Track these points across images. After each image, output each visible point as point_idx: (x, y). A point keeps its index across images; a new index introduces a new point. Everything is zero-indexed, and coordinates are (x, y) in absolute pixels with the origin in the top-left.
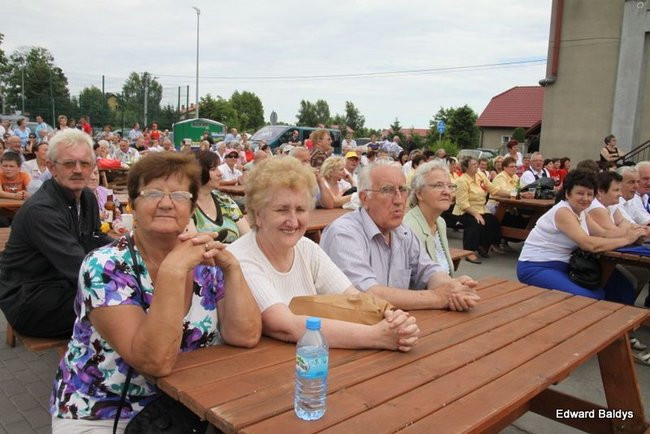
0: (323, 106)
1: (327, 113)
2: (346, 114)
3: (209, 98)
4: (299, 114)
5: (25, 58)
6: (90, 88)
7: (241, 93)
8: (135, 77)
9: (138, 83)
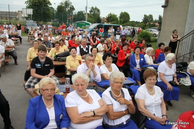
0: (151, 16)
1: (152, 19)
2: (158, 19)
3: (111, 14)
4: (143, 19)
5: (64, 3)
6: (80, 11)
7: (123, 12)
8: (93, 8)
9: (93, 9)
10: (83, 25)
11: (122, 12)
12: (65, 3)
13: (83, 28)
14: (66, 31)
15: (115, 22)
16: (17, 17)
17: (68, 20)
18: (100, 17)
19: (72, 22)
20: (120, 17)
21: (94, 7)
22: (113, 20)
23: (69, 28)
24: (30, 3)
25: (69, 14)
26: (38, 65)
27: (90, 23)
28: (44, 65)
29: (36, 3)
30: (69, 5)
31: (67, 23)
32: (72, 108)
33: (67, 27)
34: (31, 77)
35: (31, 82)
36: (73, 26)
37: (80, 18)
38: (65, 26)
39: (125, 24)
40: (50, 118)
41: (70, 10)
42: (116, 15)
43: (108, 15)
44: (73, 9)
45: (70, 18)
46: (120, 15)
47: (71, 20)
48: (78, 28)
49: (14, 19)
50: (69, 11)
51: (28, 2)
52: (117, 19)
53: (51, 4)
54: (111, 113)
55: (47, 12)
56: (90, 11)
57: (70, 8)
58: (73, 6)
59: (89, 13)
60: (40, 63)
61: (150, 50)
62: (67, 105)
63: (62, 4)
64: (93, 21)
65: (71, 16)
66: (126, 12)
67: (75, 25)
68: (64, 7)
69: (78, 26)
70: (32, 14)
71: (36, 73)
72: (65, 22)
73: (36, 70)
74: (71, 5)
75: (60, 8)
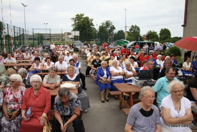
3: (150, 31)
6: (120, 30)
8: (132, 26)
9: (133, 28)
10: (122, 43)
11: (162, 29)
12: (106, 23)
13: (122, 46)
14: (108, 48)
15: (155, 39)
16: (63, 38)
17: (108, 39)
18: (139, 35)
19: (112, 41)
20: (160, 34)
21: (134, 25)
22: (153, 37)
23: (110, 46)
24: (75, 26)
25: (110, 34)
26: (95, 63)
27: (128, 41)
28: (98, 63)
29: (81, 25)
30: (110, 25)
31: (108, 41)
32: (112, 71)
33: (108, 45)
34: (92, 70)
35: (92, 71)
36: (114, 44)
37: (120, 37)
38: (107, 45)
39: (165, 41)
40: (105, 73)
41: (111, 29)
42: (156, 32)
43: (148, 32)
44: (113, 28)
45: (111, 37)
46: (160, 32)
47: (112, 38)
48: (118, 46)
49: (61, 40)
50: (109, 30)
51: (74, 25)
52: (157, 36)
53: (94, 26)
54: (126, 74)
55: (90, 33)
56: (130, 30)
57: (111, 27)
58: (113, 26)
59: (129, 31)
60: (96, 62)
61: (159, 57)
62: (110, 70)
63: (103, 24)
64: (133, 39)
65: (112, 35)
66: (166, 29)
67: (115, 44)
68: (105, 26)
69: (117, 44)
70: (79, 35)
71: (94, 67)
72: (106, 41)
73: (94, 66)
74: (111, 25)
75: (102, 28)
